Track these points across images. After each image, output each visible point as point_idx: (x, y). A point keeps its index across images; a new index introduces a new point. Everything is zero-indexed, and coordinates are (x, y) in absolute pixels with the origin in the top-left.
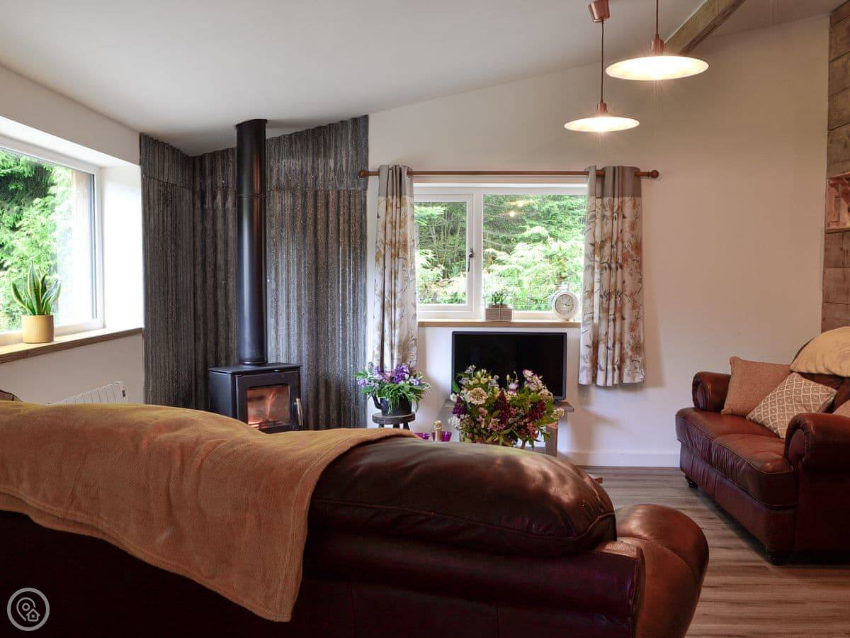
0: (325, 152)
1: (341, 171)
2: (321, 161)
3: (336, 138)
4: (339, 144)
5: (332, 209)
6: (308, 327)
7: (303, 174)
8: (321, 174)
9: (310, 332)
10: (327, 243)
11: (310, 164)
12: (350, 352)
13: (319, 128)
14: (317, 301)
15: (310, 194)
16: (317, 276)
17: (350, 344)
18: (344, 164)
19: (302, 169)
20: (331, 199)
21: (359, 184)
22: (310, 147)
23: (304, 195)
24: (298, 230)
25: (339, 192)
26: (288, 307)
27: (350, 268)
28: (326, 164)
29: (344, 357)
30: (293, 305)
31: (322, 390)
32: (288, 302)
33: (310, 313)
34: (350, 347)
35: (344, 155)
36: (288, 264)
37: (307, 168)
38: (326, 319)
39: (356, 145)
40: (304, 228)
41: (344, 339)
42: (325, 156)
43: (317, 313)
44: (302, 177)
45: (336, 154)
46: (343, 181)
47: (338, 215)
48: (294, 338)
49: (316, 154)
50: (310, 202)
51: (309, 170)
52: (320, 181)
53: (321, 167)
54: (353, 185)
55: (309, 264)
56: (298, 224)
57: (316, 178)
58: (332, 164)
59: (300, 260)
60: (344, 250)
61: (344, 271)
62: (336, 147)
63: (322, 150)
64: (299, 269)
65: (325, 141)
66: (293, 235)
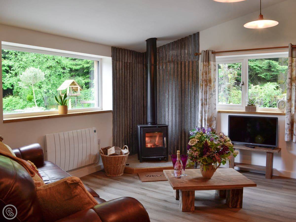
0: (184, 47)
1: (190, 54)
2: (183, 51)
3: (188, 42)
4: (189, 44)
5: (187, 68)
6: (179, 112)
7: (177, 56)
8: (183, 56)
9: (179, 114)
10: (185, 81)
11: (179, 52)
12: (193, 122)
13: (182, 39)
14: (181, 102)
15: (179, 63)
16: (181, 93)
17: (193, 118)
18: (191, 51)
19: (177, 54)
20: (186, 65)
21: (196, 58)
22: (179, 46)
23: (177, 63)
24: (175, 76)
25: (189, 62)
26: (172, 104)
27: (193, 90)
28: (185, 52)
29: (191, 123)
30: (174, 103)
31: (183, 135)
32: (172, 102)
33: (179, 107)
34: (193, 120)
35: (191, 48)
36: (172, 88)
37: (178, 54)
38: (185, 109)
39: (195, 44)
40: (178, 76)
41: (191, 117)
42: (184, 49)
43: (181, 106)
44: (177, 57)
45: (188, 48)
46: (190, 58)
47: (189, 70)
48: (174, 116)
49: (181, 48)
50: (179, 66)
51: (179, 54)
52: (183, 58)
53: (183, 53)
54: (194, 59)
55: (179, 89)
56: (175, 74)
57: (181, 57)
58: (186, 51)
59: (176, 87)
60: (191, 83)
61: (191, 91)
62: (188, 45)
63: (183, 47)
64: (176, 91)
65: (184, 44)
66: (174, 78)
